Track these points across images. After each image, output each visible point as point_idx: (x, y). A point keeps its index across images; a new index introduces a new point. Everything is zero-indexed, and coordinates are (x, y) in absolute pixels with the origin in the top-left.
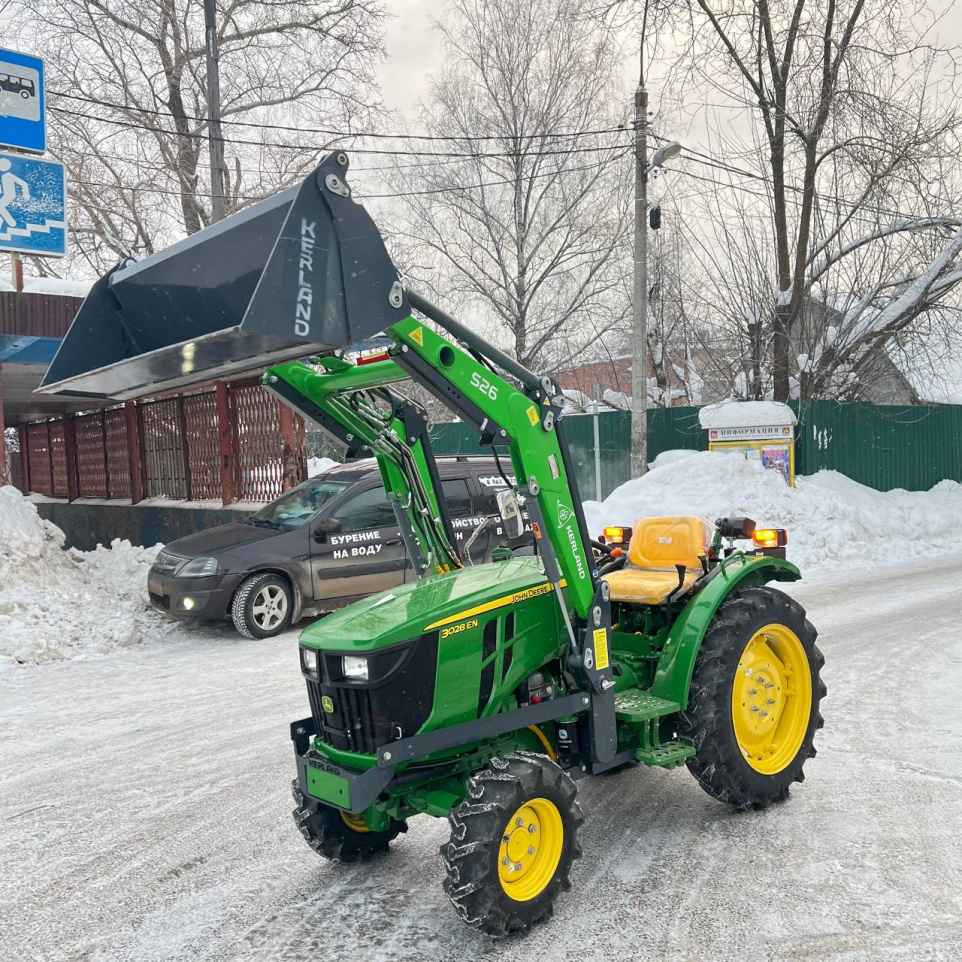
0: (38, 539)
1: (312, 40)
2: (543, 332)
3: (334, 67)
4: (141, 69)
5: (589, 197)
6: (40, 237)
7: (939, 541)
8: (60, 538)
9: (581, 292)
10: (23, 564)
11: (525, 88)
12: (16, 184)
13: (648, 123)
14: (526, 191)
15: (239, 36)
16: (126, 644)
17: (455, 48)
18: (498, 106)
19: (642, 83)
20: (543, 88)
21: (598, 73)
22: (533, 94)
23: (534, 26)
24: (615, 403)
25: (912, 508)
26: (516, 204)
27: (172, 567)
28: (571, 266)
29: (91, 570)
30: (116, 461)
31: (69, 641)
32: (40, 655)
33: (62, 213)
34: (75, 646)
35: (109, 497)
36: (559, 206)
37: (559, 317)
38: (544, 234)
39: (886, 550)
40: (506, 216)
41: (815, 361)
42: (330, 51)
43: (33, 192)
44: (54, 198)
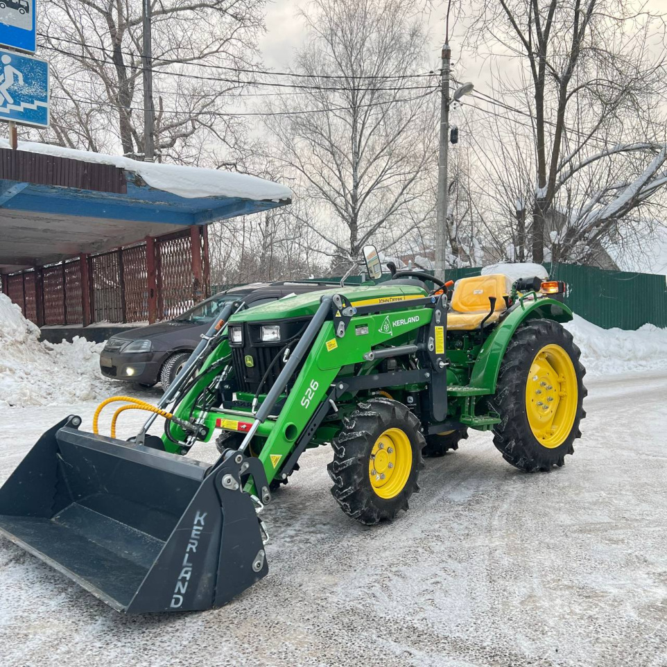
0: (22, 329)
1: (215, 17)
2: (369, 229)
3: (229, 37)
4: (95, 30)
5: (403, 135)
6: (30, 112)
7: (643, 363)
8: (37, 332)
9: (396, 201)
10: (12, 345)
11: (362, 58)
12: (14, 74)
13: (451, 71)
14: (360, 131)
15: (164, 12)
16: (85, 400)
17: (313, 29)
18: (342, 71)
19: (447, 42)
20: (374, 59)
21: (412, 49)
22: (366, 63)
23: (368, 16)
24: (422, 265)
25: (626, 340)
26: (353, 138)
27: (118, 347)
28: (390, 183)
29: (58, 356)
30: (72, 298)
31: (45, 395)
32: (25, 401)
33: (46, 96)
34: (49, 398)
35: (66, 324)
36: (383, 140)
37: (381, 218)
38: (371, 161)
39: (608, 365)
40: (346, 147)
41: (562, 236)
42: (227, 26)
43: (25, 81)
44: (40, 86)
